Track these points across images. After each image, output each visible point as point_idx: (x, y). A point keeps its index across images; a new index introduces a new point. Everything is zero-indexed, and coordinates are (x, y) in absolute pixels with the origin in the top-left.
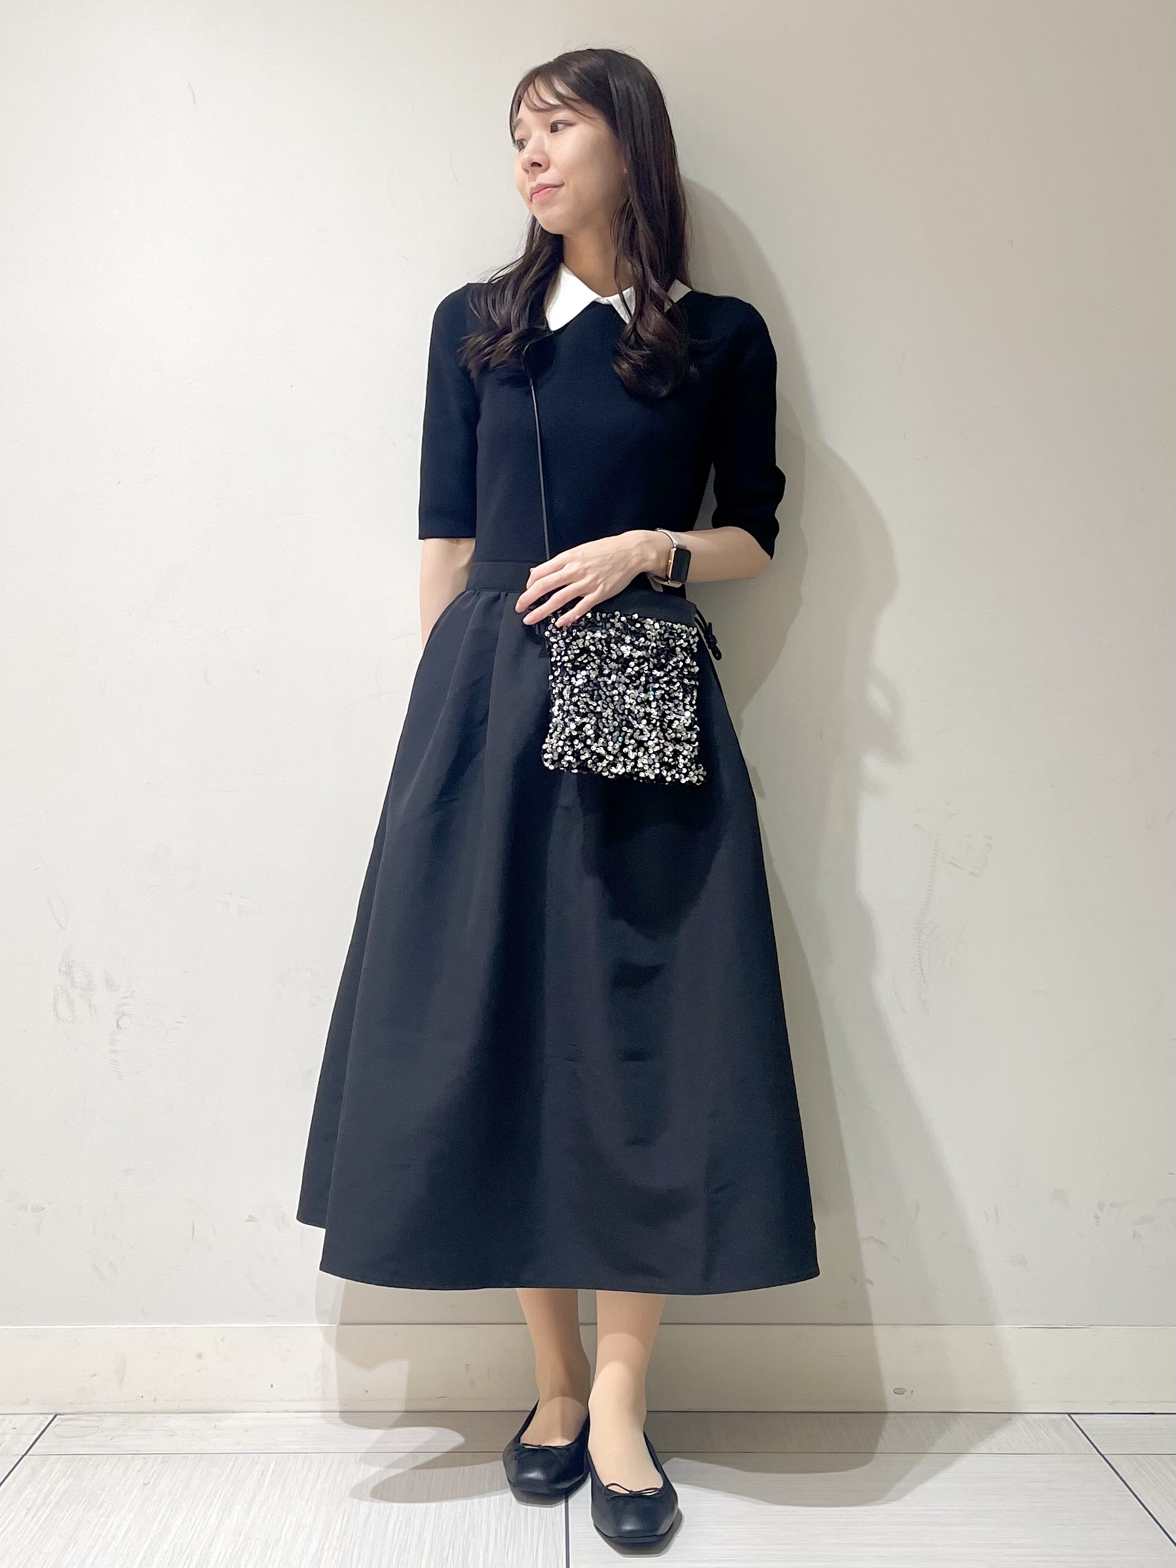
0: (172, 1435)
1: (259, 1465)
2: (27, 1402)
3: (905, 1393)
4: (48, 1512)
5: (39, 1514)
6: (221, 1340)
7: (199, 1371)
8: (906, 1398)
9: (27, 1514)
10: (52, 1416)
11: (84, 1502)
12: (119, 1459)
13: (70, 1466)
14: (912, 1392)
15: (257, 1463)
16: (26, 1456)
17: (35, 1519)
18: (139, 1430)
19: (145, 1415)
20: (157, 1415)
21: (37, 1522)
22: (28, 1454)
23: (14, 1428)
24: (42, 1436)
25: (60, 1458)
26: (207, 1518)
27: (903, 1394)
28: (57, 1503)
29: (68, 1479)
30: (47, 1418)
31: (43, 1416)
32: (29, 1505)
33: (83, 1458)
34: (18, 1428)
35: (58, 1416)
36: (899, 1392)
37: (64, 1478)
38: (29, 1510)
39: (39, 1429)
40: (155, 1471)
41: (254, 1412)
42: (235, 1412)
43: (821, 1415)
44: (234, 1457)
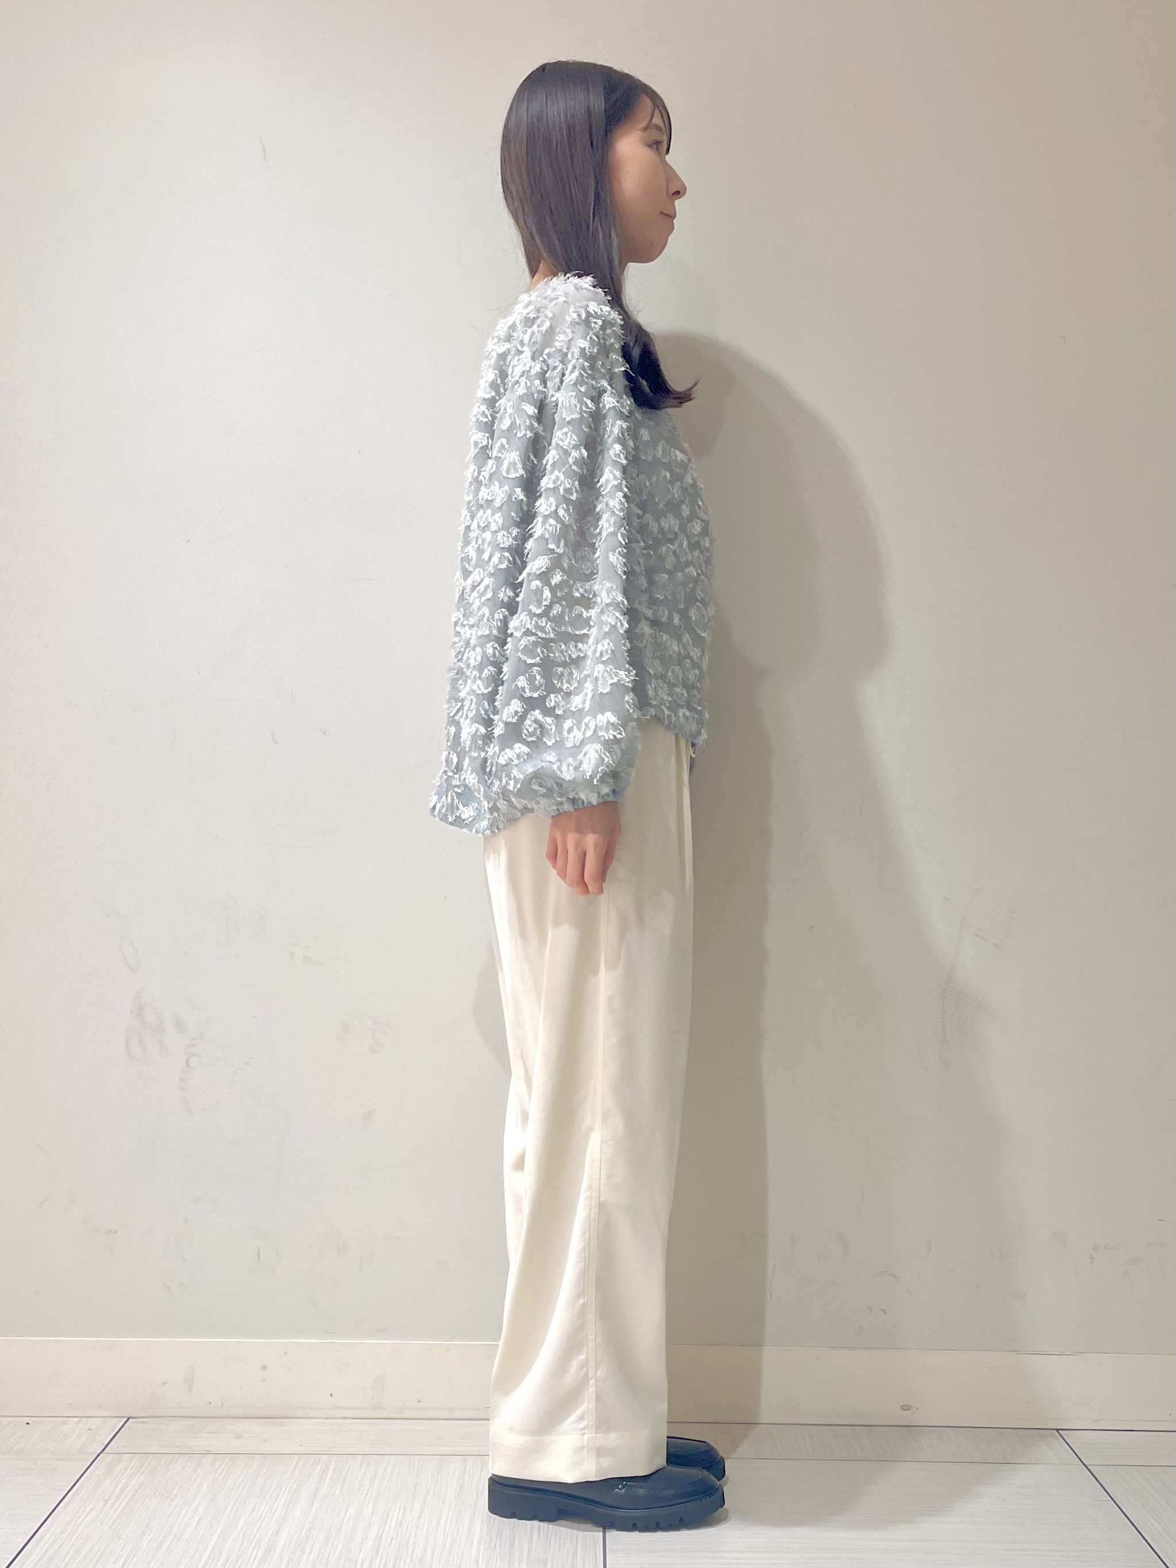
0: (237, 1437)
1: (320, 1465)
2: (100, 1407)
3: (911, 1410)
4: (124, 1503)
5: (117, 1504)
6: (285, 1353)
7: (264, 1380)
8: (912, 1414)
9: (105, 1505)
10: (126, 1419)
11: (159, 1494)
12: (191, 1457)
13: (144, 1464)
14: (917, 1408)
15: (318, 1463)
16: (101, 1455)
17: (112, 1511)
18: (207, 1433)
19: (212, 1419)
20: (224, 1420)
21: (116, 1510)
22: (104, 1452)
23: (90, 1430)
24: (117, 1436)
25: (135, 1456)
26: (273, 1511)
27: (908, 1410)
28: (134, 1495)
29: (143, 1473)
30: (121, 1421)
31: (115, 1419)
32: (106, 1498)
33: (156, 1456)
34: (93, 1429)
35: (131, 1420)
36: (906, 1408)
37: (139, 1473)
38: (107, 1501)
39: (113, 1431)
40: (224, 1469)
41: (314, 1418)
42: (297, 1418)
43: (834, 1427)
44: (297, 1457)
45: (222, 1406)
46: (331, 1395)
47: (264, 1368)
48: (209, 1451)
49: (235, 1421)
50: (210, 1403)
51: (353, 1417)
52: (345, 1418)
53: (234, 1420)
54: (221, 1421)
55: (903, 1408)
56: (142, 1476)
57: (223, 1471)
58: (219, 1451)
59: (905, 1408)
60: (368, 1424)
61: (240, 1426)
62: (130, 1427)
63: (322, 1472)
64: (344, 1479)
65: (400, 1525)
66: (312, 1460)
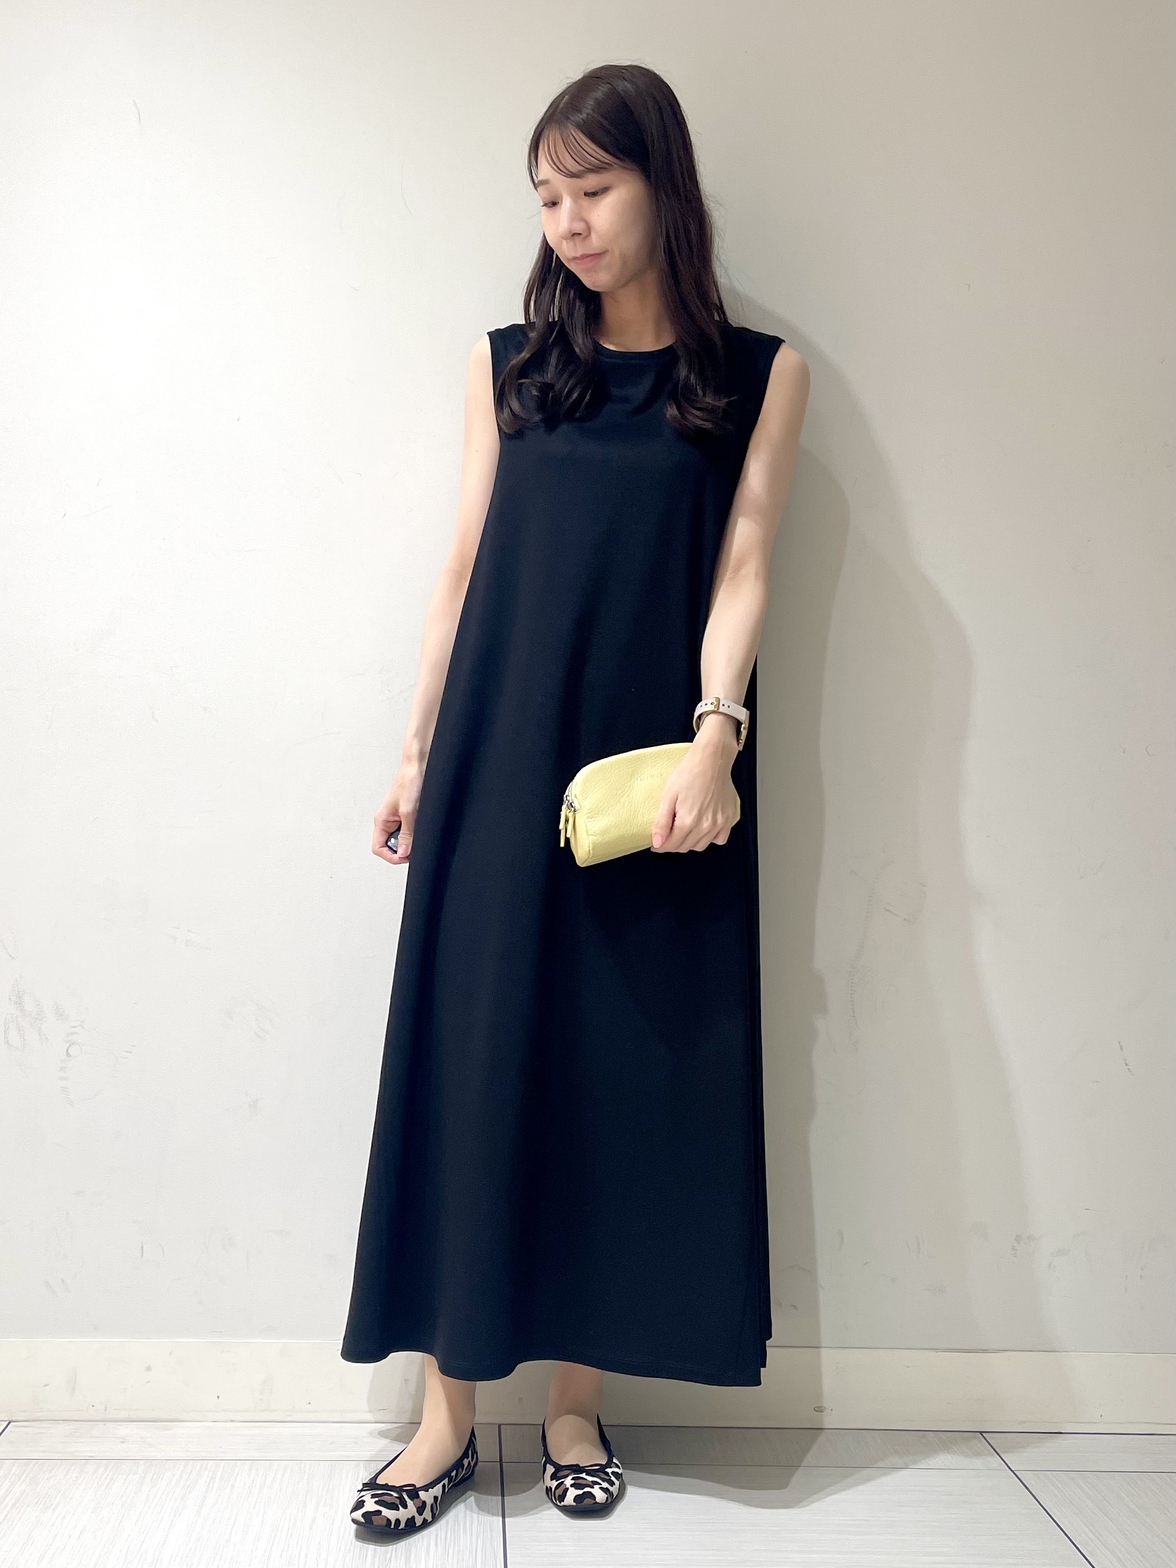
3: (824, 1411)
6: (170, 1354)
7: (148, 1382)
8: (825, 1416)
10: (6, 1423)
11: (41, 1503)
12: (74, 1464)
13: (25, 1471)
14: (832, 1410)
15: (205, 1470)
18: (91, 1437)
19: (96, 1423)
20: (107, 1423)
25: (16, 1463)
26: (159, 1521)
28: (14, 1505)
29: (24, 1482)
30: (2, 1425)
33: (37, 1463)
35: (11, 1424)
37: (21, 1481)
40: (108, 1475)
41: (201, 1421)
42: (183, 1421)
43: (743, 1430)
44: (183, 1463)
45: (105, 1410)
46: (218, 1397)
47: (149, 1369)
48: (93, 1457)
49: (119, 1425)
50: (93, 1406)
51: (241, 1419)
52: (232, 1421)
53: (120, 1423)
54: (105, 1425)
55: (816, 1409)
56: (23, 1484)
57: (106, 1479)
58: (102, 1457)
59: (819, 1410)
60: (255, 1427)
61: (124, 1430)
62: (11, 1432)
63: (209, 1479)
64: (233, 1486)
65: (291, 1535)
66: (198, 1467)
